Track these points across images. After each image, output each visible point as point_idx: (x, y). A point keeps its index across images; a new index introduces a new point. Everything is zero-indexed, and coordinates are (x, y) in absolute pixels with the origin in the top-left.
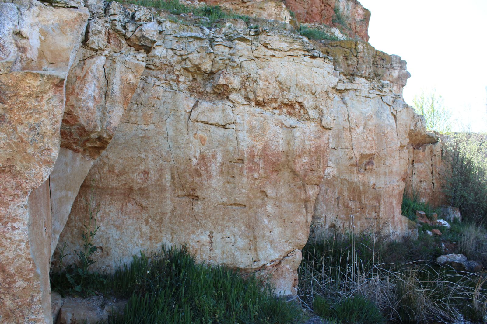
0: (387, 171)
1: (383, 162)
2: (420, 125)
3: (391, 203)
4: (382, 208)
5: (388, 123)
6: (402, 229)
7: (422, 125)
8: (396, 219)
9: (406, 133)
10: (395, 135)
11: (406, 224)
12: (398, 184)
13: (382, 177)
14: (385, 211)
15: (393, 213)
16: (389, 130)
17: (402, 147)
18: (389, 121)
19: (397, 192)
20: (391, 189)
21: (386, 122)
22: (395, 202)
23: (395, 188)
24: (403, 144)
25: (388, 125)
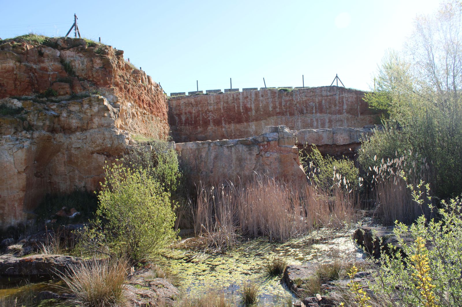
0: (9, 187)
1: (5, 182)
2: (117, 142)
3: (14, 205)
4: (6, 208)
5: (7, 160)
6: (22, 219)
7: (118, 143)
8: (17, 214)
9: (21, 163)
10: (13, 166)
11: (26, 217)
12: (18, 194)
13: (6, 191)
14: (9, 210)
15: (15, 210)
16: (8, 164)
17: (19, 173)
18: (7, 159)
19: (17, 198)
20: (12, 197)
21: (6, 160)
22: (16, 205)
23: (16, 196)
24: (20, 170)
25: (7, 161)
